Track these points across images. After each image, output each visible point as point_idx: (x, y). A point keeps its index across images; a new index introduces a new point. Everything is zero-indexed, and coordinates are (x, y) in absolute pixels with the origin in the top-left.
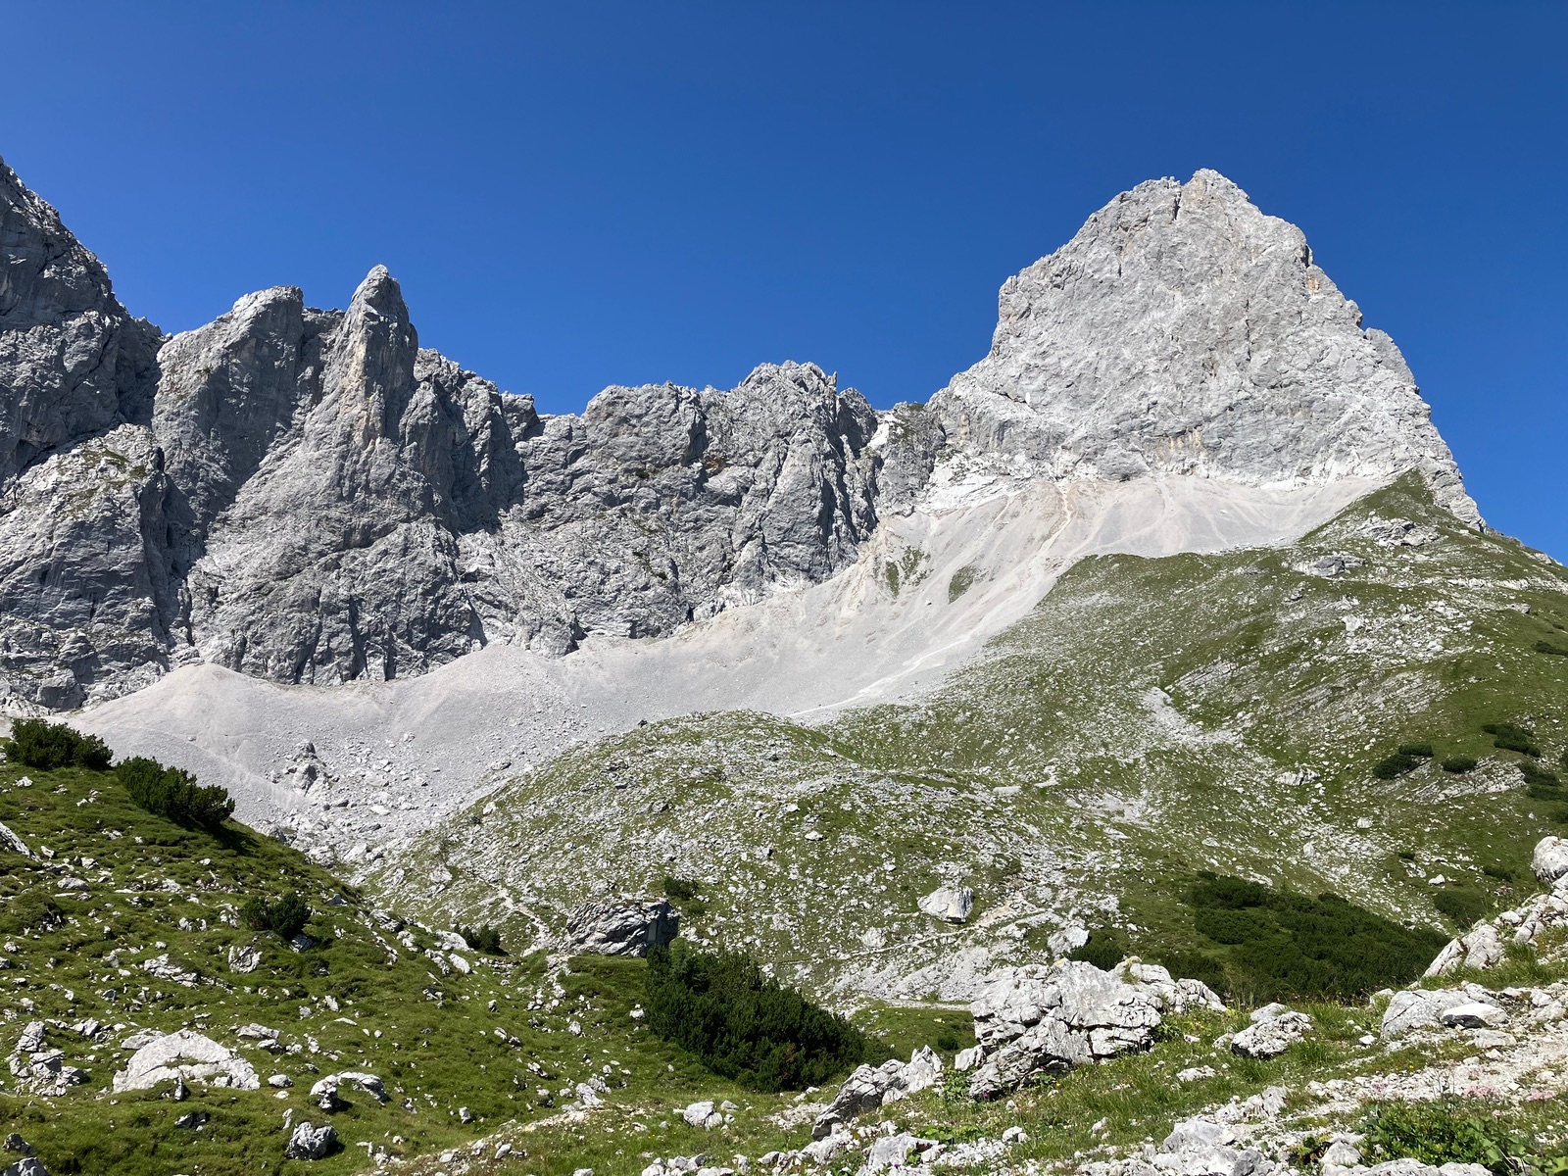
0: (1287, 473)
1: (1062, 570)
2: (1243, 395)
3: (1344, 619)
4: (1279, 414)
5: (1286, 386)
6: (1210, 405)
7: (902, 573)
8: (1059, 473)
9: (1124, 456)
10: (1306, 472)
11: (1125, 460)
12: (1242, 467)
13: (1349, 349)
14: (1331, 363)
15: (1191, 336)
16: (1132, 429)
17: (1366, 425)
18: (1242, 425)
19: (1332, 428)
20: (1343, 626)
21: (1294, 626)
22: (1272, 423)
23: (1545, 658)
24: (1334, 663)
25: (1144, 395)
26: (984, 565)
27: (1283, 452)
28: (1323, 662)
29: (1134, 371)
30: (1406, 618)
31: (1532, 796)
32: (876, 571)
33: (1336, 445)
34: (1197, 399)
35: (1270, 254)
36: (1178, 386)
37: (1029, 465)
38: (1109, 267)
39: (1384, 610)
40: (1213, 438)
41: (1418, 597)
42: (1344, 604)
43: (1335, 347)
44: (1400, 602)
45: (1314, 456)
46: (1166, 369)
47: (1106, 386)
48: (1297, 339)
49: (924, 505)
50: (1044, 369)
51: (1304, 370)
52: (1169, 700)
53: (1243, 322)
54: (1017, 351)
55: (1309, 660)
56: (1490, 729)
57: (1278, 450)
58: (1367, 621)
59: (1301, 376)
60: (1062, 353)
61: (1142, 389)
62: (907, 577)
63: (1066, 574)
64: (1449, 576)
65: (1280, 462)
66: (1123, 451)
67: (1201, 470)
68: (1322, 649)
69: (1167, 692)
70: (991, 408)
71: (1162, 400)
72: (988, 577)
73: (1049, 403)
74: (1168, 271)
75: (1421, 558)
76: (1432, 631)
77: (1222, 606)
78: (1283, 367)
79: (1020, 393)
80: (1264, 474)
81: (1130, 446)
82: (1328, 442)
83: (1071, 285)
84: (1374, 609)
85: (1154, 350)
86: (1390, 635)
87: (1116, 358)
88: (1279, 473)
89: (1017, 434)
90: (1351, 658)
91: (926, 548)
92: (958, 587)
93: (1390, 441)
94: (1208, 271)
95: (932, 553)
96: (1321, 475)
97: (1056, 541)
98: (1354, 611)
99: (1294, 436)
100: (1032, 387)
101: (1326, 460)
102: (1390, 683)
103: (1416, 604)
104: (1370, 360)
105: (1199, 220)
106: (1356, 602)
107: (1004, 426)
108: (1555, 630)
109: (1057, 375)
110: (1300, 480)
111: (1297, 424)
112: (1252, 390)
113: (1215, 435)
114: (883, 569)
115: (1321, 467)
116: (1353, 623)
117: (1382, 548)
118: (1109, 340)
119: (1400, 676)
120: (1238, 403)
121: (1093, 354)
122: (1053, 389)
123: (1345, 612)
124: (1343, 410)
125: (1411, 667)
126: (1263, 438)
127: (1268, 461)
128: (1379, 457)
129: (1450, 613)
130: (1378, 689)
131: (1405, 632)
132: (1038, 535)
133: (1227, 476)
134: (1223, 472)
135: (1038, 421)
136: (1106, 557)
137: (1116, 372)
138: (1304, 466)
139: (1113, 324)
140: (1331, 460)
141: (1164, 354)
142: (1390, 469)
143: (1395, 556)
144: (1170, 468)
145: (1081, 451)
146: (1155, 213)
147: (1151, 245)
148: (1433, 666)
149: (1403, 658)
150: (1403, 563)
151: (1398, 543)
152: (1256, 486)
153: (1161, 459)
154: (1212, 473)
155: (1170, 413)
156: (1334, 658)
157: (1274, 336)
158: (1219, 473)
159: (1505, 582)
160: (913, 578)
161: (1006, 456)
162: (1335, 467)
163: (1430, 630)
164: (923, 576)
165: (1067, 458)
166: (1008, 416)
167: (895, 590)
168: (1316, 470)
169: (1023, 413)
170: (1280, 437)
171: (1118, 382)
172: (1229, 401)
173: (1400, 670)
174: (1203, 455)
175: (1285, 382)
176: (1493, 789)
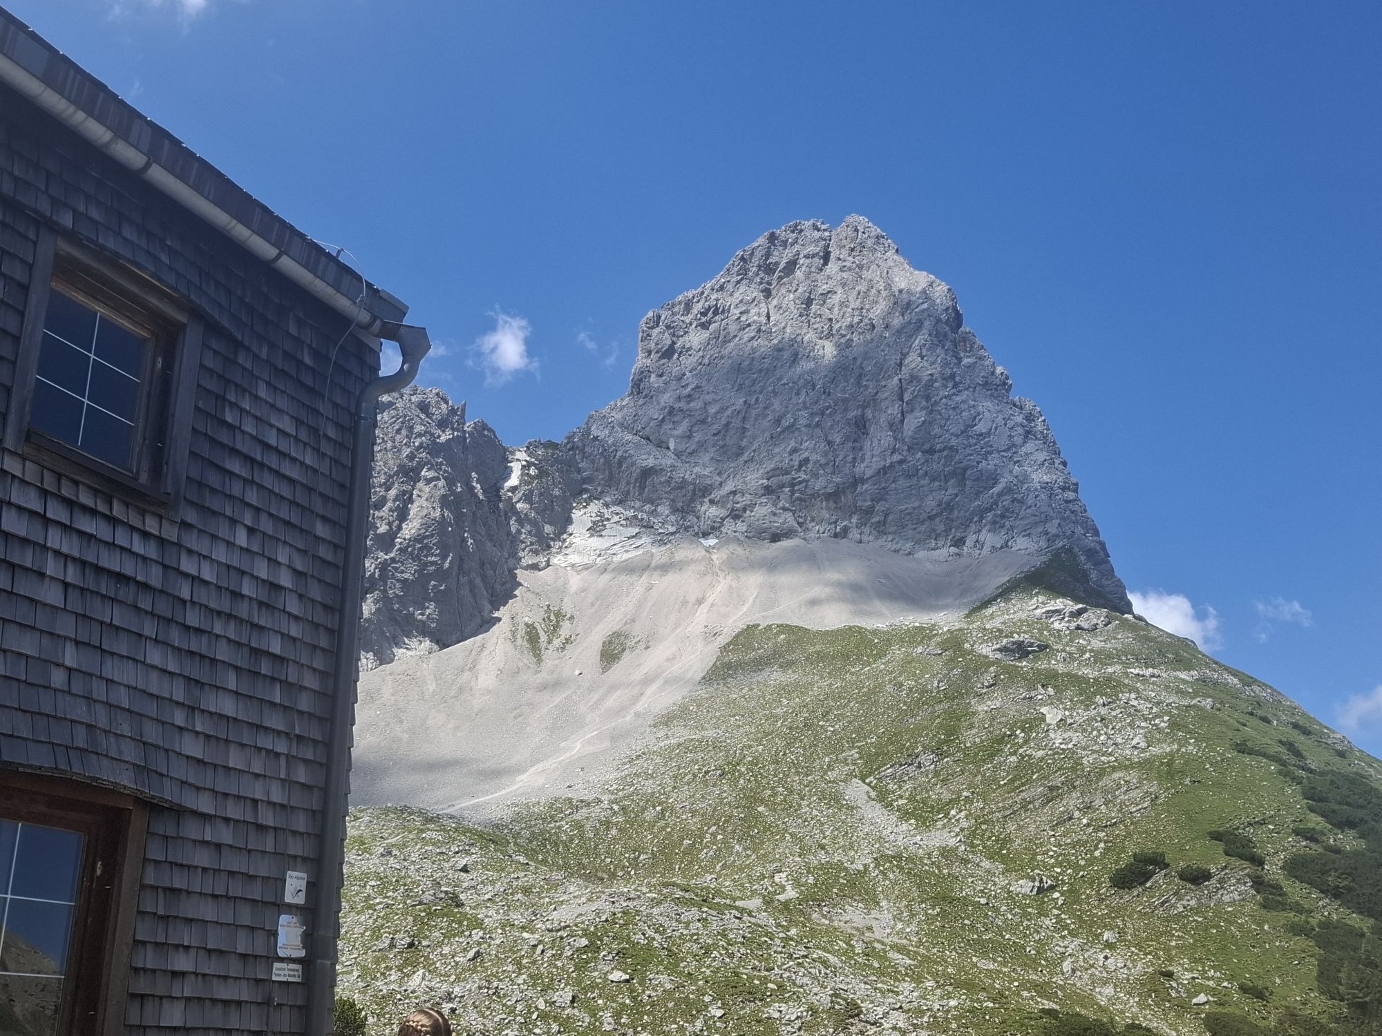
0: (941, 543)
1: (722, 640)
2: (896, 457)
3: (1044, 710)
4: (933, 480)
5: (941, 451)
6: (863, 465)
7: (543, 638)
8: (704, 527)
9: (774, 514)
10: (959, 543)
11: (776, 518)
12: (895, 533)
13: (1000, 417)
14: (984, 431)
15: (844, 391)
16: (782, 486)
17: (1019, 497)
18: (896, 489)
19: (984, 500)
20: (1042, 718)
21: (993, 715)
22: (926, 489)
23: (1247, 759)
24: (1042, 759)
25: (795, 451)
26: (637, 630)
27: (938, 520)
28: (1030, 756)
29: (785, 423)
30: (1103, 711)
31: (1265, 907)
32: (514, 633)
33: (990, 515)
34: (849, 459)
35: (923, 311)
36: (830, 443)
37: (672, 518)
38: (756, 310)
39: (1082, 702)
40: (865, 501)
41: (1110, 687)
42: (1040, 692)
43: (987, 414)
44: (1095, 694)
45: (968, 526)
46: (818, 425)
47: (754, 437)
48: (950, 403)
49: (559, 556)
50: (688, 414)
51: (957, 436)
52: (873, 794)
53: (896, 379)
54: (660, 391)
55: (1014, 753)
56: (1217, 836)
57: (932, 518)
58: (1067, 713)
59: (954, 442)
60: (708, 398)
61: (793, 444)
62: (550, 642)
63: (729, 644)
64: (1127, 665)
65: (934, 530)
66: (773, 509)
67: (854, 534)
68: (1026, 742)
69: (869, 784)
70: (632, 452)
71: (814, 457)
72: (642, 645)
73: (694, 451)
74: (818, 319)
75: (1097, 644)
76: (1131, 725)
77: (911, 689)
78: (937, 430)
79: (663, 438)
80: (918, 542)
81: (780, 505)
82: (982, 512)
83: (717, 324)
84: (1071, 701)
85: (804, 403)
86: (1093, 730)
87: (765, 408)
88: (933, 542)
89: (661, 483)
90: (1057, 753)
91: (568, 608)
92: (611, 653)
93: (1043, 516)
94: (858, 323)
95: (576, 614)
96: (975, 546)
97: (713, 605)
98: (1049, 701)
99: (948, 504)
100: (676, 433)
101: (980, 531)
102: (1106, 782)
103: (1111, 696)
104: (1020, 430)
105: (850, 269)
106: (1051, 691)
107: (647, 473)
108: (1241, 727)
109: (703, 422)
110: (953, 550)
111: (950, 491)
112: (905, 453)
113: (868, 497)
114: (522, 631)
115: (974, 537)
116: (1052, 715)
117: (1059, 631)
118: (757, 388)
119: (1116, 775)
120: (892, 465)
121: (741, 401)
122: (697, 436)
123: (1043, 703)
124: (996, 481)
125: (1125, 765)
126: (917, 504)
127: (922, 528)
128: (1033, 531)
129: (1143, 706)
130: (1096, 789)
131: (1107, 727)
132: (692, 599)
133: (881, 542)
134: (876, 538)
135: (686, 472)
136: (769, 627)
137: (765, 424)
138: (959, 535)
139: (761, 371)
140: (984, 531)
141: (816, 408)
142: (1043, 544)
143: (1072, 640)
144: (822, 530)
145: (729, 506)
146: (806, 257)
147: (800, 290)
148: (1145, 765)
149: (1110, 754)
150: (1082, 651)
151: (1073, 625)
152: (910, 554)
153: (813, 520)
154: (865, 538)
155: (821, 472)
156: (1041, 753)
157: (928, 398)
158: (871, 538)
159: (1178, 673)
160: (557, 642)
161: (647, 507)
162: (990, 539)
163: (1129, 725)
164: (568, 641)
165: (714, 512)
166: (651, 462)
167: (538, 657)
168: (970, 541)
169: (668, 460)
170: (934, 504)
171: (767, 435)
172: (883, 463)
173: (1114, 769)
174: (854, 520)
175: (938, 447)
176: (1226, 898)
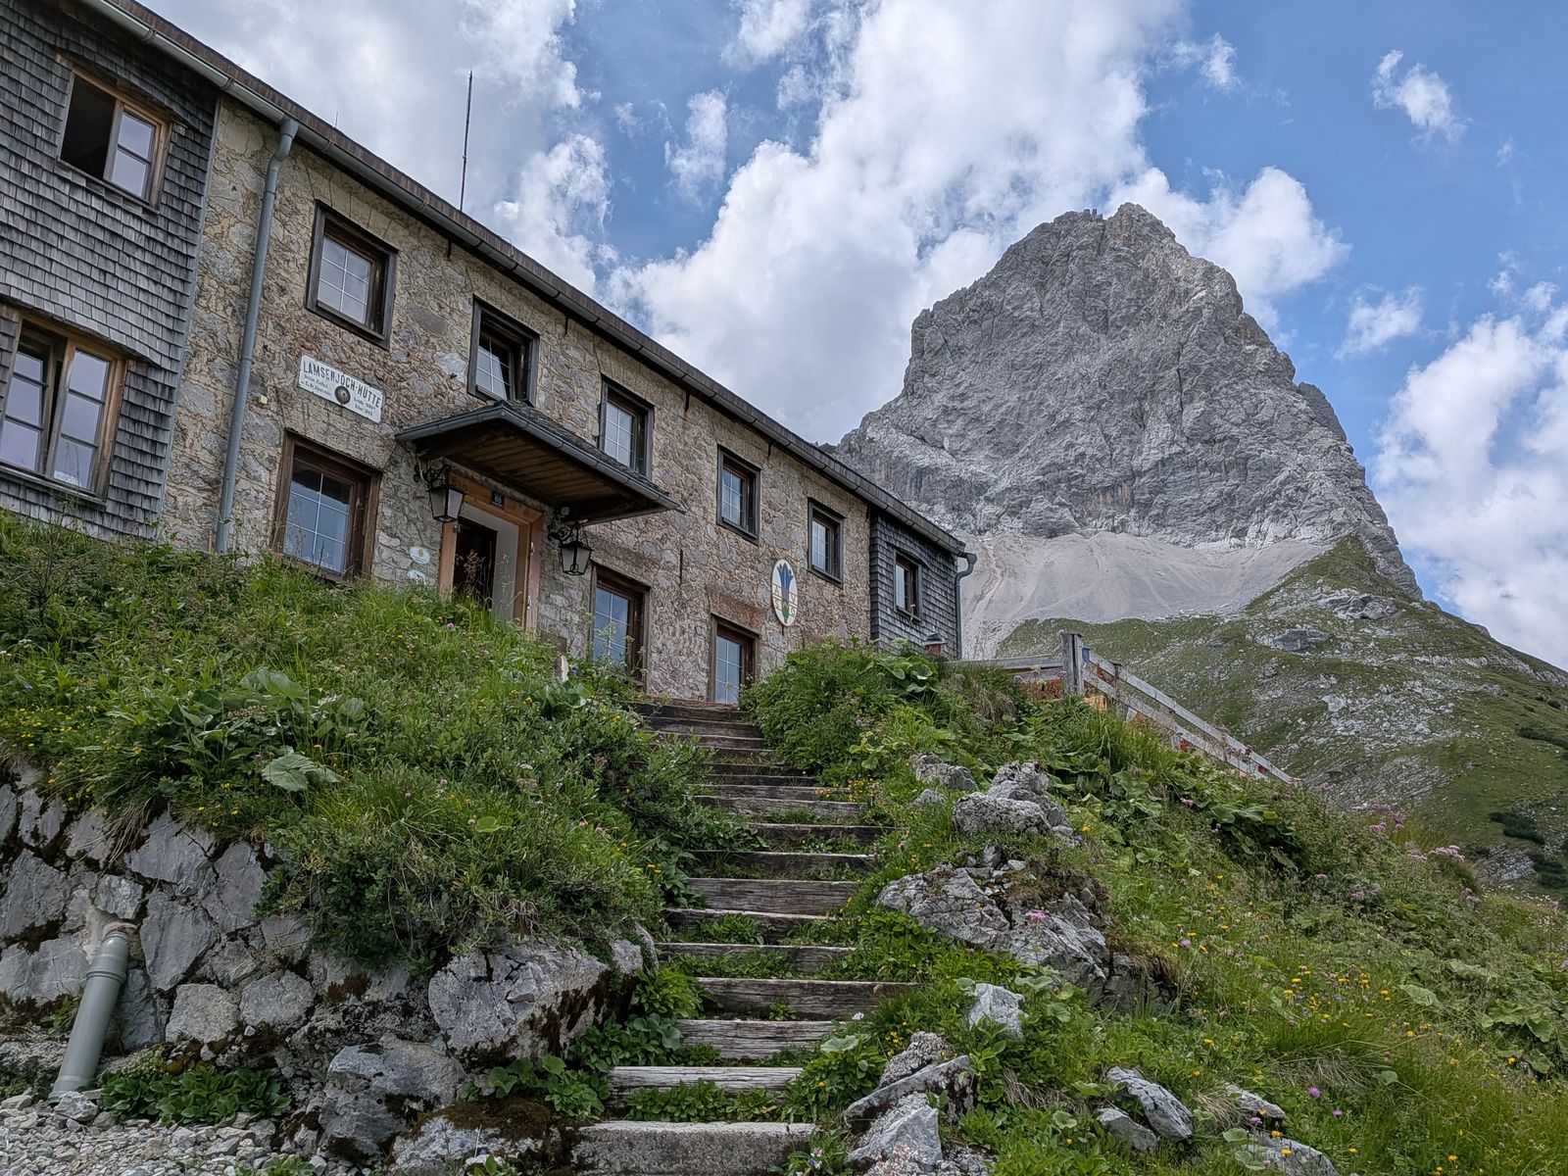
0: (1222, 534)
1: (1002, 635)
2: (1175, 449)
3: (1326, 699)
4: (1213, 470)
5: (1220, 441)
6: (1140, 458)
8: (981, 525)
9: (1051, 510)
10: (1241, 533)
11: (1052, 514)
12: (1174, 525)
13: (1283, 404)
14: (1266, 419)
15: (1120, 384)
16: (1059, 481)
17: (1303, 485)
18: (1175, 481)
19: (1266, 490)
20: (1325, 706)
21: (1274, 704)
22: (1206, 480)
23: (1531, 743)
24: (1323, 746)
25: (1071, 445)
27: (1218, 512)
28: (1311, 743)
29: (1060, 418)
30: (1388, 699)
31: (1543, 884)
33: (1272, 506)
34: (1126, 452)
35: (1202, 299)
36: (1106, 437)
37: (949, 516)
38: (1029, 305)
39: (1365, 690)
40: (1143, 494)
41: (1395, 676)
42: (1323, 683)
43: (1269, 402)
44: (1379, 682)
45: (1250, 516)
46: (1092, 419)
47: (1030, 433)
48: (1230, 392)
50: (961, 413)
51: (1238, 425)
53: (1173, 371)
54: (932, 391)
55: (1295, 741)
56: (1497, 818)
57: (1212, 509)
58: (1349, 701)
59: (1235, 431)
60: (982, 396)
61: (1068, 438)
63: (1008, 639)
64: (1414, 653)
65: (1214, 521)
66: (1049, 505)
67: (1133, 527)
68: (1307, 730)
70: (907, 452)
71: (1090, 451)
73: (969, 450)
74: (1093, 311)
75: (1382, 633)
76: (1416, 712)
77: (1191, 681)
78: (1218, 421)
79: (937, 437)
80: (1198, 534)
81: (1057, 500)
82: (1264, 502)
83: (990, 322)
84: (1354, 689)
85: (1080, 397)
86: (1376, 717)
87: (1040, 404)
88: (1214, 533)
89: (936, 482)
90: (1339, 740)
93: (1328, 504)
94: (1134, 314)
96: (1257, 537)
97: (990, 602)
98: (1332, 690)
99: (1229, 494)
100: (950, 432)
101: (1262, 521)
102: (1387, 767)
103: (1394, 685)
104: (1304, 417)
105: (1126, 259)
106: (1333, 680)
107: (922, 472)
108: (1528, 713)
109: (977, 420)
110: (1234, 540)
111: (1231, 481)
112: (1184, 445)
113: (1146, 490)
115: (1256, 527)
116: (1335, 703)
117: (1342, 621)
118: (1031, 383)
119: (1398, 761)
120: (1171, 457)
121: (1015, 397)
122: (973, 435)
123: (1325, 692)
124: (1279, 469)
125: (1408, 750)
126: (1197, 496)
127: (1202, 520)
128: (1318, 520)
129: (1429, 693)
130: (1377, 775)
131: (1390, 715)
133: (1159, 535)
134: (1155, 531)
135: (962, 469)
136: (1048, 622)
137: (1040, 420)
138: (1240, 525)
139: (1034, 366)
140: (1267, 521)
141: (1091, 402)
142: (1328, 532)
143: (1356, 630)
144: (1099, 524)
145: (1005, 503)
146: (1078, 248)
147: (1073, 283)
148: (1428, 751)
149: (1393, 741)
150: (1367, 639)
151: (1357, 615)
152: (1190, 546)
153: (1090, 515)
154: (1143, 531)
155: (1098, 466)
156: (1322, 741)
157: (1208, 388)
158: (1150, 531)
159: (1467, 660)
161: (925, 506)
162: (1272, 529)
163: (1413, 712)
165: (989, 510)
166: (926, 462)
168: (1252, 531)
169: (942, 459)
170: (1214, 494)
171: (1042, 430)
172: (1161, 455)
173: (1396, 756)
174: (1133, 512)
175: (1218, 436)
176: (1506, 877)
